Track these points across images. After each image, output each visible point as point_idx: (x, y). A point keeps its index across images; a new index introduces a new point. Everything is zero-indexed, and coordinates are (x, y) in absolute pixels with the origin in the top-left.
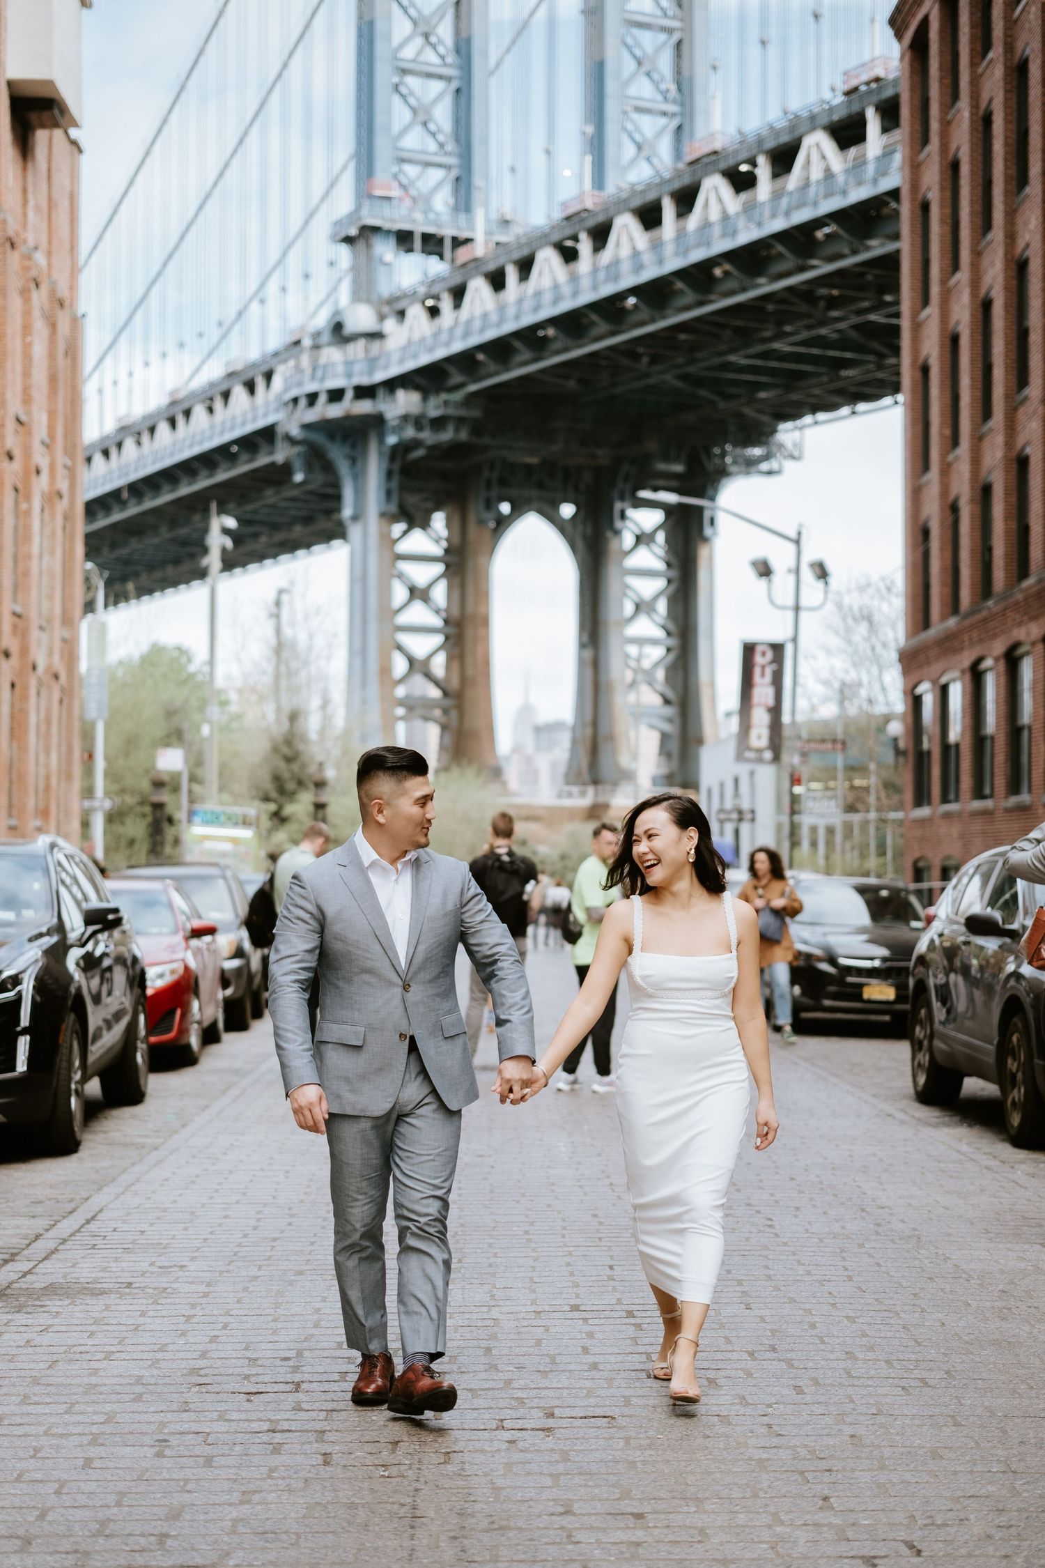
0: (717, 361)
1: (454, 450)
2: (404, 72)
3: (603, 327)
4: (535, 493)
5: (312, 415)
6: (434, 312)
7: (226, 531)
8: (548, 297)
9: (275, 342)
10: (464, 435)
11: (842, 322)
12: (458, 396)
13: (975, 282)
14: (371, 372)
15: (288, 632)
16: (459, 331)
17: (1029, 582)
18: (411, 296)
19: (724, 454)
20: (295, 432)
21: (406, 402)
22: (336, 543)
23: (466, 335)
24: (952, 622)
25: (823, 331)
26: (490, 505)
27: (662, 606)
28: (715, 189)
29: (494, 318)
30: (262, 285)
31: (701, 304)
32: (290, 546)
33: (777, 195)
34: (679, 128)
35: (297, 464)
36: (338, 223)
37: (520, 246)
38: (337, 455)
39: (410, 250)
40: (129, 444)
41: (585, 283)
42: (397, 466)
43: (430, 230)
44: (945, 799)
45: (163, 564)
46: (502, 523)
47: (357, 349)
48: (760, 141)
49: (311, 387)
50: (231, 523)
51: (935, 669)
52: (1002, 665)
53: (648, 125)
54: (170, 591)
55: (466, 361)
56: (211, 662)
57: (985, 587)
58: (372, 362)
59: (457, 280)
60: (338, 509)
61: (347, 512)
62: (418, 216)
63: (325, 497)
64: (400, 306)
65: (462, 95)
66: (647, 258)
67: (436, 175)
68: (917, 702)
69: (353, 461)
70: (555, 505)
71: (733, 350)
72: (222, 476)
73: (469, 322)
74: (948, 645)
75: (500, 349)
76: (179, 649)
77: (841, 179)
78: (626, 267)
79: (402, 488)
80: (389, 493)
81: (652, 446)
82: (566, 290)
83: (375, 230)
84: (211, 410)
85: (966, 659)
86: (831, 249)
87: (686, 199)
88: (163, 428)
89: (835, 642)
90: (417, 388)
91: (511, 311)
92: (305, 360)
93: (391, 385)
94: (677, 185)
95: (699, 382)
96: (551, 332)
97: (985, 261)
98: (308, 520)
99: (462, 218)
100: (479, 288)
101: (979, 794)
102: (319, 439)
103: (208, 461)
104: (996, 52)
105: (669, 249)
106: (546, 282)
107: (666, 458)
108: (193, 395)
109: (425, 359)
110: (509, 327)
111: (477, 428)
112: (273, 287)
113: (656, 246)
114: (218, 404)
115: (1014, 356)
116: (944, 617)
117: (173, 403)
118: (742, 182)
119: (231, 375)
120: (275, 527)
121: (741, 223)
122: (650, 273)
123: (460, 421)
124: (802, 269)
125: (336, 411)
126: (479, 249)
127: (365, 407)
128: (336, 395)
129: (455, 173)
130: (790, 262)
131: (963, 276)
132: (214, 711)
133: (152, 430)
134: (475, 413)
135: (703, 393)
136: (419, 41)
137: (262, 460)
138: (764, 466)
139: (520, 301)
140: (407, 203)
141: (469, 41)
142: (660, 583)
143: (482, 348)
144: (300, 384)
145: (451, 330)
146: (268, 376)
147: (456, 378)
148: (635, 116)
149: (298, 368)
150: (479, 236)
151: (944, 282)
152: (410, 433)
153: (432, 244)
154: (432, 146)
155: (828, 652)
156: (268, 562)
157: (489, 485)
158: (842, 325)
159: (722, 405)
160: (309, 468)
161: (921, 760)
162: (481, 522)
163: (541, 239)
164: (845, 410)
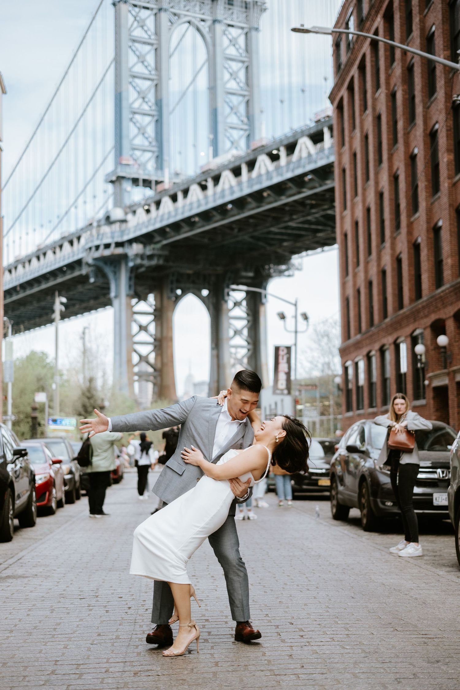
0: (265, 230)
1: (157, 268)
2: (135, 113)
3: (218, 217)
4: (191, 285)
5: (97, 254)
6: (148, 211)
7: (62, 303)
8: (195, 205)
9: (81, 224)
10: (161, 262)
11: (316, 214)
12: (159, 246)
13: (364, 200)
14: (122, 236)
15: (88, 345)
16: (159, 219)
17: (388, 320)
18: (139, 205)
19: (270, 269)
20: (90, 261)
21: (137, 248)
22: (108, 307)
23: (161, 221)
24: (359, 337)
25: (309, 218)
26: (173, 291)
27: (245, 332)
28: (263, 161)
29: (173, 213)
30: (76, 200)
31: (258, 207)
32: (88, 309)
33: (288, 163)
34: (248, 136)
35: (91, 275)
36: (108, 175)
37: (183, 184)
38: (108, 271)
39: (138, 185)
40: (20, 267)
41: (211, 199)
42: (133, 275)
43: (146, 177)
44: (358, 409)
45: (34, 317)
46: (178, 298)
47: (116, 227)
48: (281, 141)
49: (97, 243)
50: (64, 300)
51: (353, 355)
52: (378, 354)
53: (236, 134)
54: (37, 328)
55: (162, 232)
56: (56, 358)
57: (371, 322)
58: (122, 232)
59: (157, 198)
60: (108, 293)
61: (112, 294)
62: (141, 172)
63: (103, 288)
64: (134, 209)
65: (159, 123)
66: (236, 189)
67: (148, 155)
68: (346, 369)
69: (115, 273)
70: (200, 290)
71: (272, 226)
72: (60, 280)
73: (163, 216)
74: (357, 346)
75: (176, 226)
76: (43, 353)
77: (314, 156)
78: (227, 192)
79: (136, 284)
80: (130, 287)
81: (240, 265)
82: (203, 202)
83: (123, 178)
84: (54, 253)
85: (365, 351)
86: (311, 185)
87: (251, 165)
88: (34, 260)
89: (314, 346)
90: (141, 242)
91: (180, 211)
92: (94, 232)
93: (131, 242)
94: (248, 159)
95: (258, 239)
96: (197, 219)
97: (367, 193)
98: (96, 298)
99: (159, 172)
100: (166, 201)
101: (371, 406)
102: (101, 264)
103: (54, 274)
104: (369, 111)
105: (245, 185)
106: (194, 199)
107: (246, 270)
108: (47, 247)
109: (144, 231)
110: (179, 217)
111: (167, 259)
112: (80, 201)
113: (240, 184)
114: (58, 250)
115: (379, 230)
116: (356, 335)
117: (39, 250)
118: (275, 158)
119: (63, 238)
120: (82, 301)
121: (274, 174)
122: (237, 195)
123: (159, 256)
124: (300, 193)
125: (107, 253)
126: (167, 185)
127: (119, 251)
128: (107, 246)
129: (156, 154)
130: (294, 190)
131: (359, 199)
132: (57, 378)
133: (30, 261)
134: (166, 253)
135: (261, 243)
136: (140, 100)
137: (77, 273)
138: (286, 273)
139: (184, 207)
140: (136, 166)
141: (161, 100)
142: (245, 322)
143: (169, 226)
144: (92, 241)
145: (155, 219)
146: (79, 238)
147: (158, 238)
148: (231, 131)
149: (91, 235)
150: (166, 179)
151: (352, 200)
152: (139, 261)
153: (147, 183)
154: (146, 143)
155: (311, 350)
156: (79, 316)
157: (172, 282)
158: (317, 215)
159: (268, 248)
160: (96, 276)
161: (348, 392)
162: (169, 298)
163: (192, 181)
164: (319, 250)
